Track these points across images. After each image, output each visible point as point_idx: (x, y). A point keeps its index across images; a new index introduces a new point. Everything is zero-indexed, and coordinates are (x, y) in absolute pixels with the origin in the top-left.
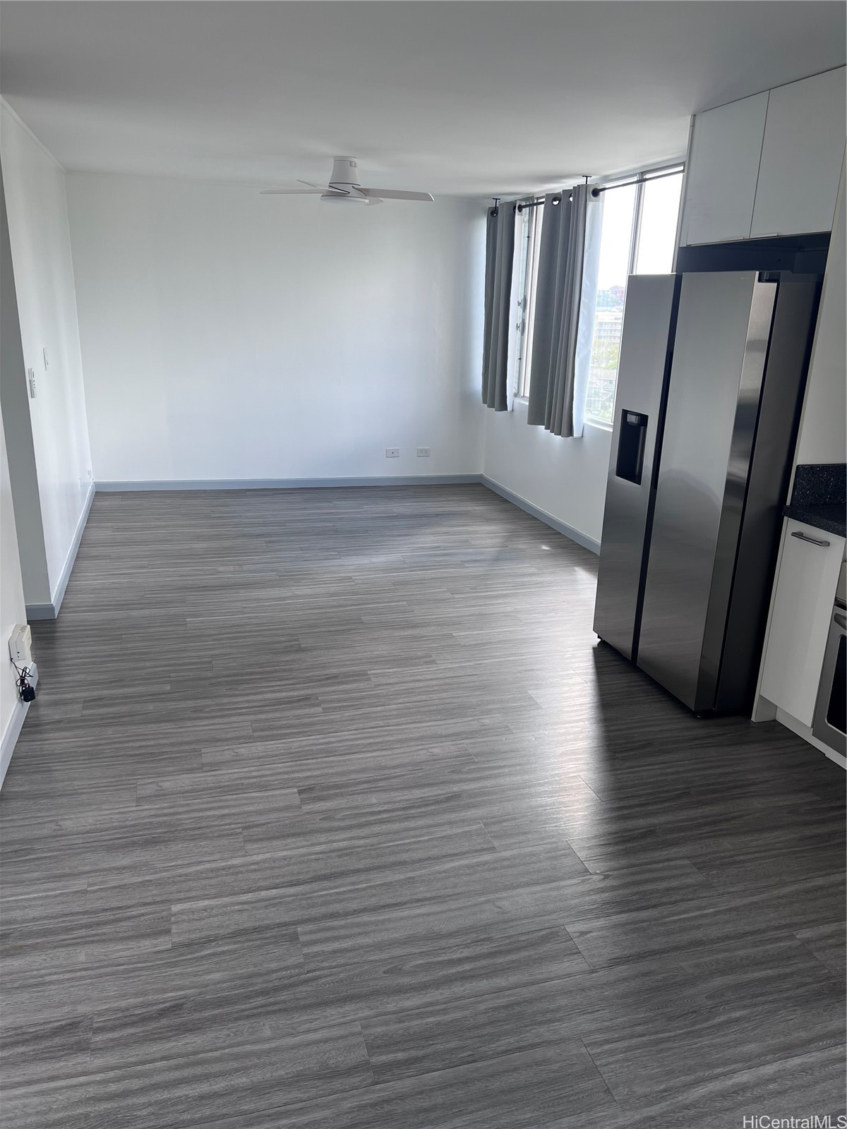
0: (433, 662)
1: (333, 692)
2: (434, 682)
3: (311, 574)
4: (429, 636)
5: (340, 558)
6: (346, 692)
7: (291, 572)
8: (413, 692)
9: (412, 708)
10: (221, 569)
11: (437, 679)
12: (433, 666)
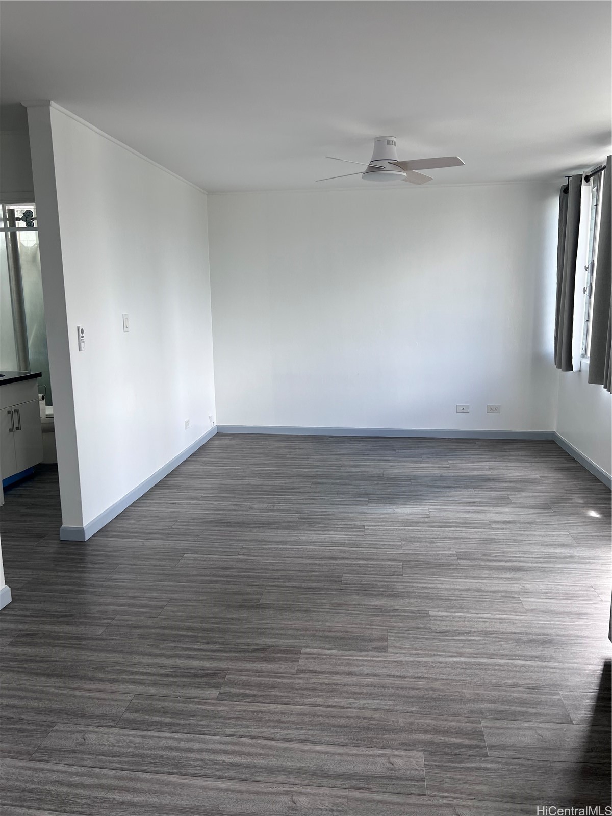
0: (384, 649)
1: (248, 670)
2: (369, 680)
3: (329, 519)
4: (401, 611)
5: (367, 505)
6: (261, 673)
7: (313, 514)
8: (334, 690)
9: (318, 716)
10: (256, 506)
11: (375, 675)
12: (381, 654)
